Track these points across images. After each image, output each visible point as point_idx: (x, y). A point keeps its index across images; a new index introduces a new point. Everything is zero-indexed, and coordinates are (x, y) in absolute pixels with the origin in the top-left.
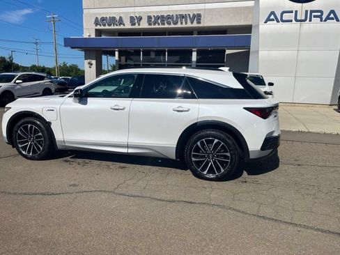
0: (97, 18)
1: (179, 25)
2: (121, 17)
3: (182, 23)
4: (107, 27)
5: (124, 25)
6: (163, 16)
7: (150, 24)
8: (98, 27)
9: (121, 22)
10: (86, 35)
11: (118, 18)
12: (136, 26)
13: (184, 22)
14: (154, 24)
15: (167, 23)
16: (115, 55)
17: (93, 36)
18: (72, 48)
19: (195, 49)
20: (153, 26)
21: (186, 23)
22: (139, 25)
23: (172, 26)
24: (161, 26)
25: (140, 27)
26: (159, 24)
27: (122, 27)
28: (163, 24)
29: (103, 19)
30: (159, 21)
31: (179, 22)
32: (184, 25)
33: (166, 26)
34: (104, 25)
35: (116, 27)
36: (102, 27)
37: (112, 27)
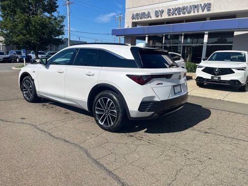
0: (133, 14)
1: (192, 14)
2: (149, 12)
3: (194, 12)
4: (140, 20)
5: (151, 17)
6: (179, 8)
7: (169, 15)
8: (134, 21)
9: (149, 15)
10: (126, 27)
11: (147, 13)
12: (160, 18)
13: (196, 11)
14: (173, 15)
15: (183, 13)
16: (145, 40)
17: (130, 27)
18: (117, 36)
19: (207, 32)
20: (171, 17)
21: (198, 11)
22: (161, 16)
23: (187, 15)
24: (178, 16)
25: (163, 18)
26: (176, 14)
27: (149, 19)
28: (180, 14)
29: (137, 15)
30: (176, 12)
31: (192, 12)
32: (196, 13)
33: (182, 15)
34: (138, 19)
35: (145, 20)
36: (137, 20)
37: (143, 20)
